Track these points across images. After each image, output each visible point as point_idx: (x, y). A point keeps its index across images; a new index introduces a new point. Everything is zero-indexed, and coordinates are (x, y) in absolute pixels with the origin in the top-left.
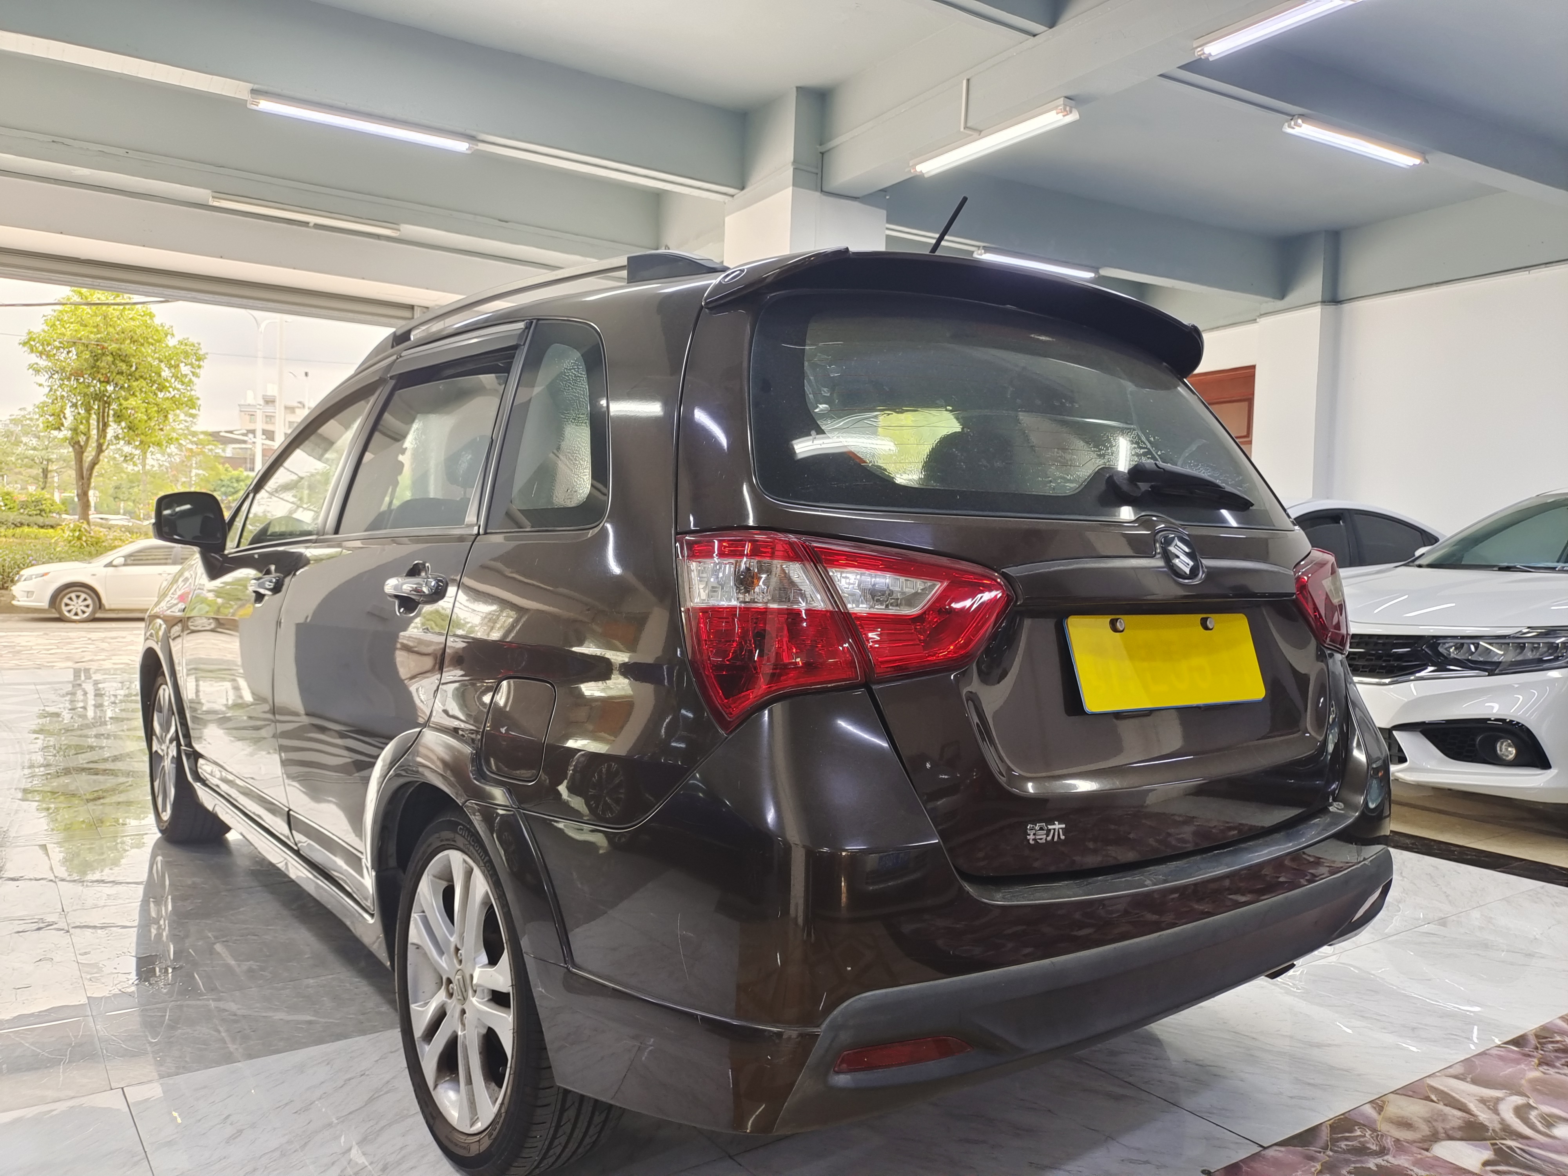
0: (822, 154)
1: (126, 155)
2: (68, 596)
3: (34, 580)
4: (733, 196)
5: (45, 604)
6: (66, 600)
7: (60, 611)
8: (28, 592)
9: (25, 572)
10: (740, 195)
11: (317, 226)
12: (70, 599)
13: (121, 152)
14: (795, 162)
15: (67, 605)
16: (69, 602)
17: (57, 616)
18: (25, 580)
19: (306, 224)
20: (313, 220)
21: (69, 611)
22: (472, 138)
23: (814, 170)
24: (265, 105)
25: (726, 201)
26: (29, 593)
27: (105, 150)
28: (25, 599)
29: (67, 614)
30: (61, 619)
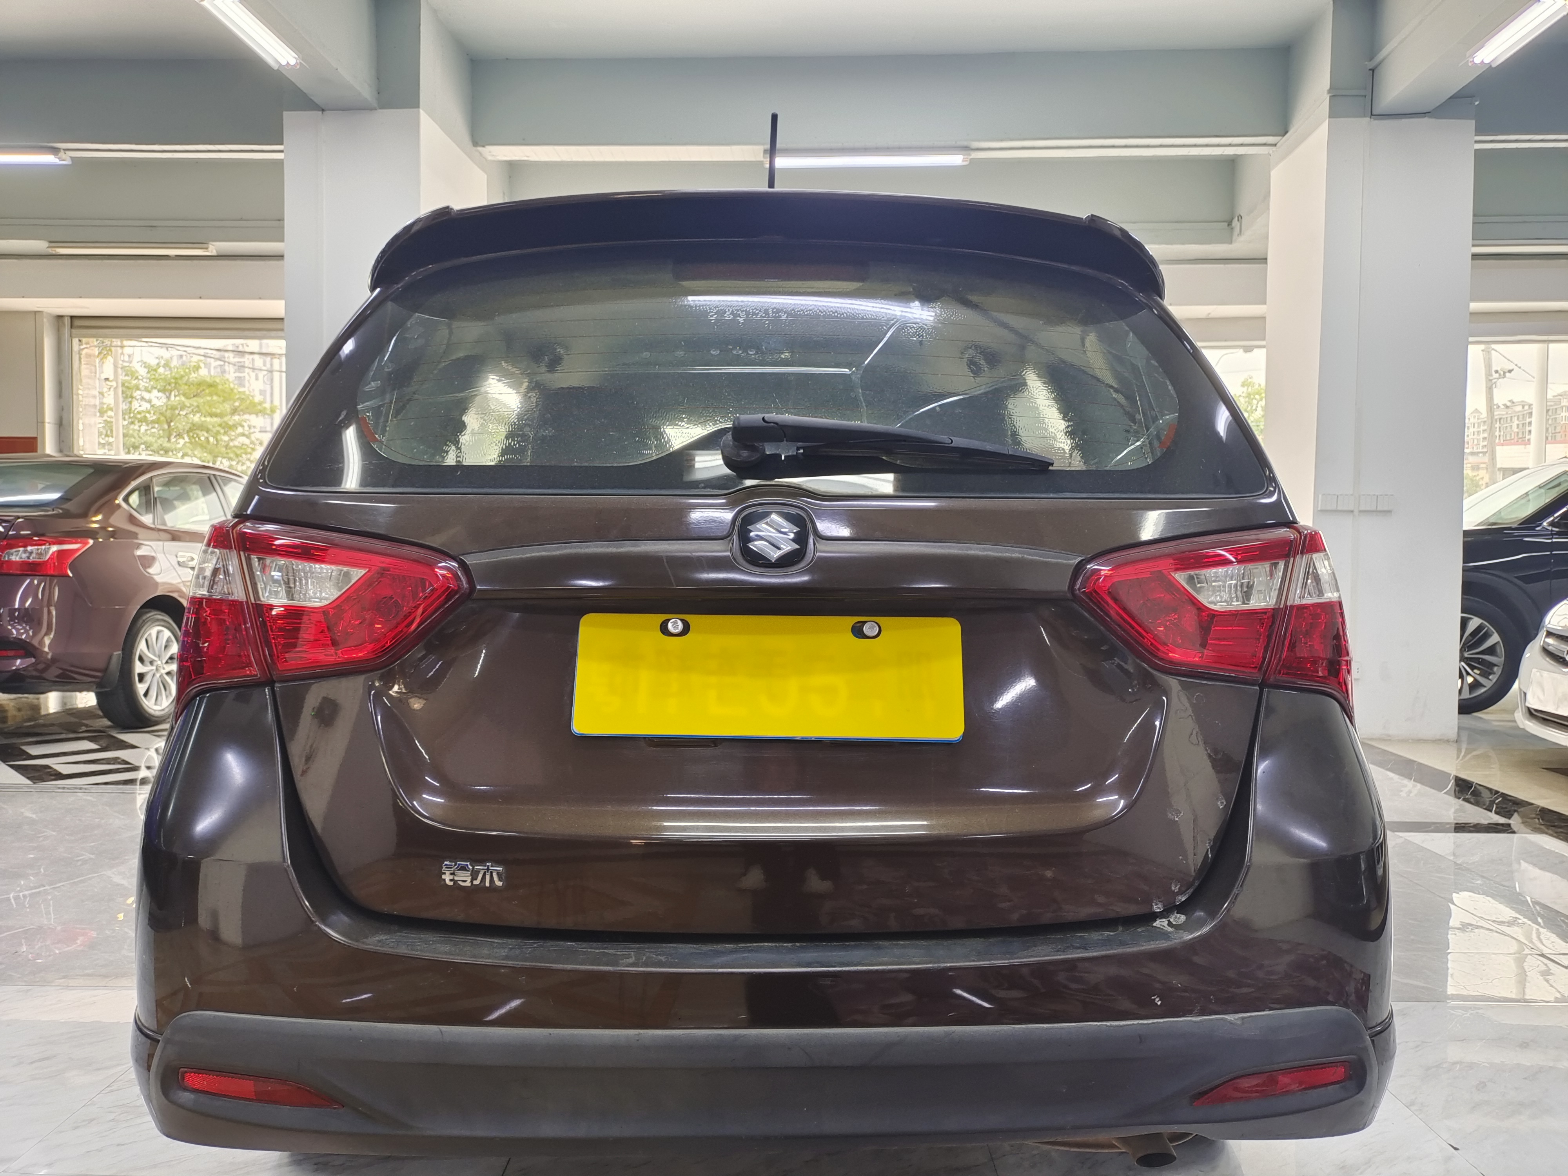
0: (1373, 70)
4: (1275, 145)
10: (1283, 141)
14: (1332, 88)
22: (966, 149)
23: (1362, 93)
25: (1271, 152)
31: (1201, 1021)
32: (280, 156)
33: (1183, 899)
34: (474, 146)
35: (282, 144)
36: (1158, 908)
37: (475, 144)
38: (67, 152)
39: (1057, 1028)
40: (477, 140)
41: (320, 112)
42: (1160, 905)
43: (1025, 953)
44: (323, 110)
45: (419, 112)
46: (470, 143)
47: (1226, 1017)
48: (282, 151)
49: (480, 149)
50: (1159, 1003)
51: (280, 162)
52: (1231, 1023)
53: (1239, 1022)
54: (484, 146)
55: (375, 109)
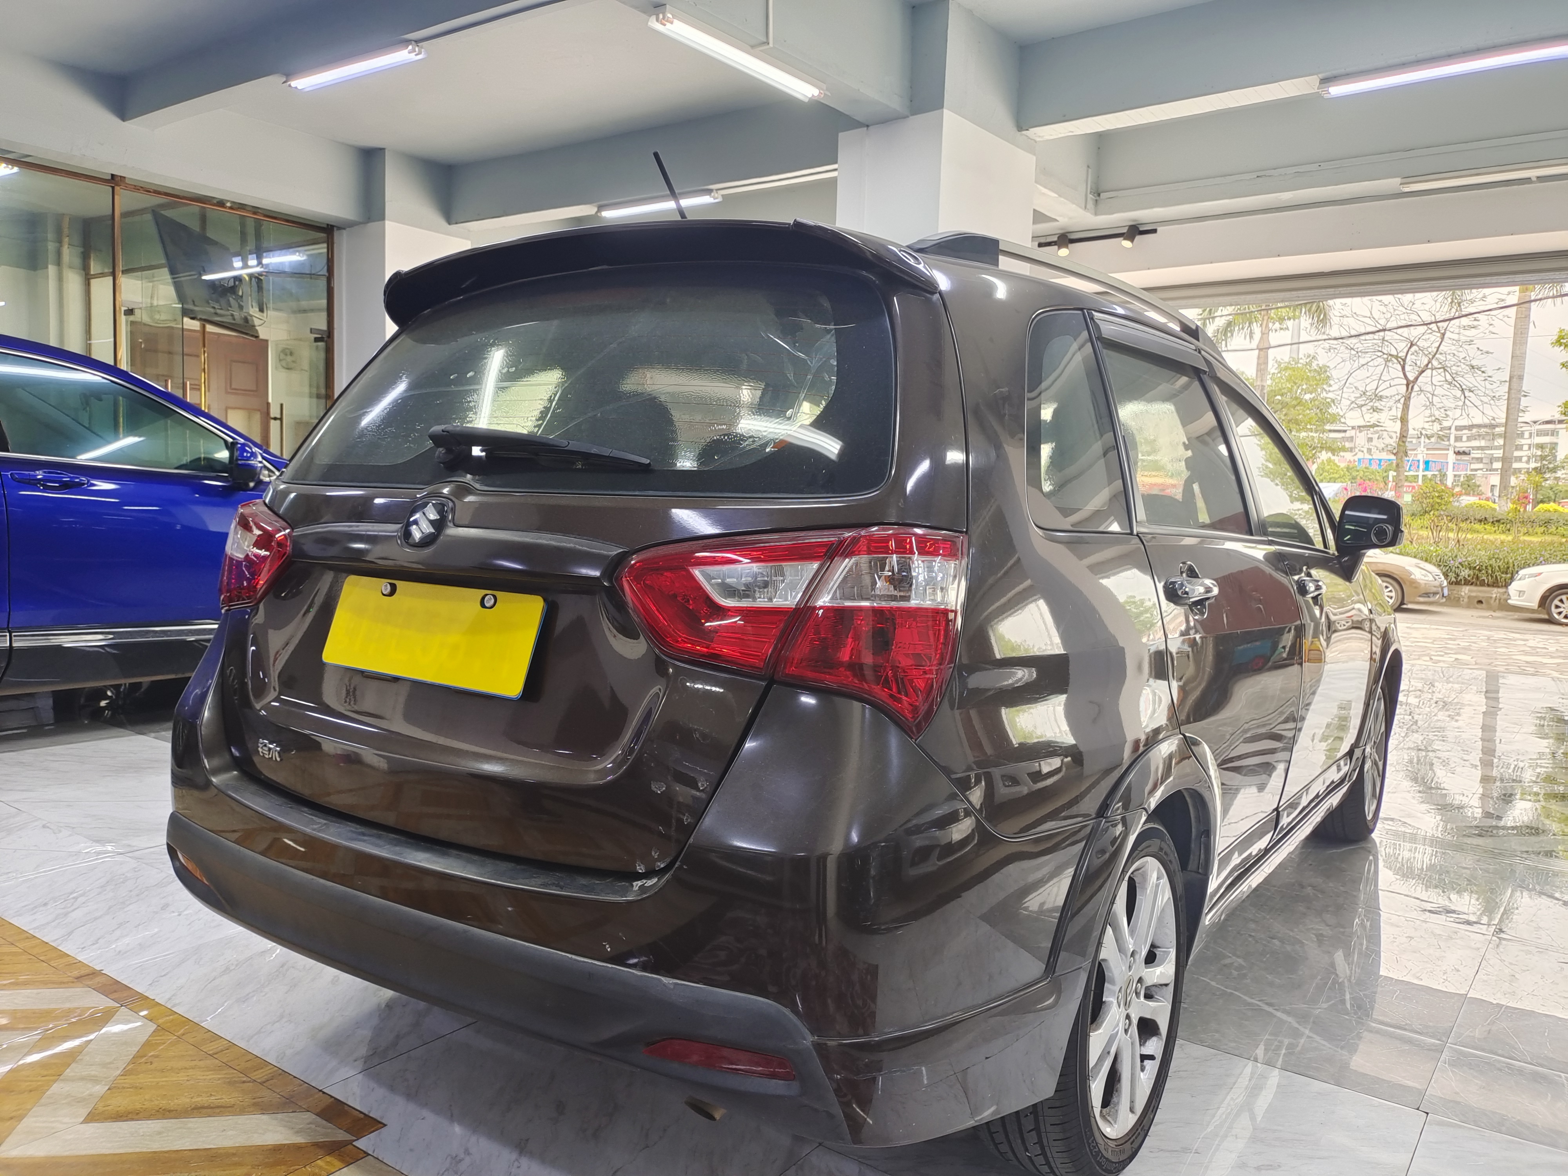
1: (1320, 168)
2: (1559, 598)
3: (1527, 580)
5: (1535, 604)
6: (1556, 602)
7: (1549, 613)
8: (1520, 591)
9: (1522, 572)
11: (1540, 179)
12: (1561, 601)
13: (1314, 167)
15: (1557, 607)
16: (1559, 604)
17: (1546, 617)
18: (1520, 579)
19: (1528, 180)
20: (1533, 174)
21: (1560, 613)
24: (1336, 90)
26: (1521, 593)
27: (1299, 170)
28: (1517, 598)
29: (1556, 616)
30: (1551, 621)
31: (641, 976)
32: (834, 174)
33: (662, 866)
34: (1019, 131)
35: (836, 162)
36: (641, 869)
37: (1020, 128)
38: (719, 192)
39: (534, 948)
40: (1021, 125)
41: (865, 128)
42: (642, 867)
43: (527, 881)
44: (868, 126)
45: (943, 112)
46: (1015, 129)
47: (663, 978)
48: (835, 170)
49: (1024, 132)
50: (609, 950)
51: (834, 181)
52: (664, 985)
53: (672, 987)
54: (1027, 130)
55: (908, 117)
